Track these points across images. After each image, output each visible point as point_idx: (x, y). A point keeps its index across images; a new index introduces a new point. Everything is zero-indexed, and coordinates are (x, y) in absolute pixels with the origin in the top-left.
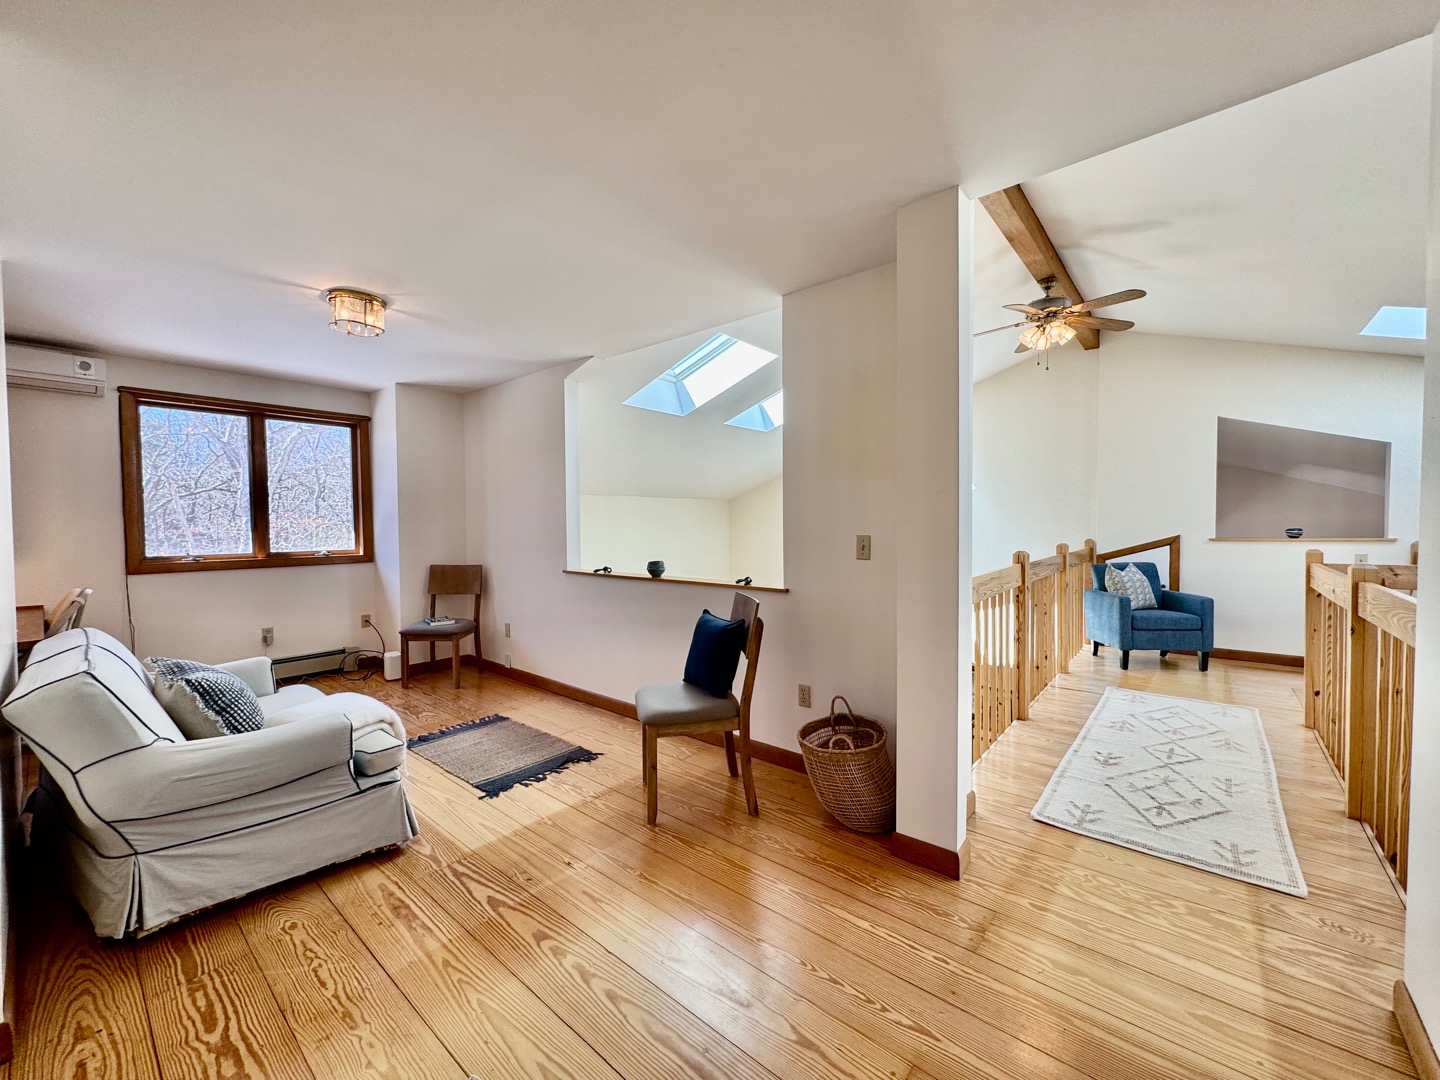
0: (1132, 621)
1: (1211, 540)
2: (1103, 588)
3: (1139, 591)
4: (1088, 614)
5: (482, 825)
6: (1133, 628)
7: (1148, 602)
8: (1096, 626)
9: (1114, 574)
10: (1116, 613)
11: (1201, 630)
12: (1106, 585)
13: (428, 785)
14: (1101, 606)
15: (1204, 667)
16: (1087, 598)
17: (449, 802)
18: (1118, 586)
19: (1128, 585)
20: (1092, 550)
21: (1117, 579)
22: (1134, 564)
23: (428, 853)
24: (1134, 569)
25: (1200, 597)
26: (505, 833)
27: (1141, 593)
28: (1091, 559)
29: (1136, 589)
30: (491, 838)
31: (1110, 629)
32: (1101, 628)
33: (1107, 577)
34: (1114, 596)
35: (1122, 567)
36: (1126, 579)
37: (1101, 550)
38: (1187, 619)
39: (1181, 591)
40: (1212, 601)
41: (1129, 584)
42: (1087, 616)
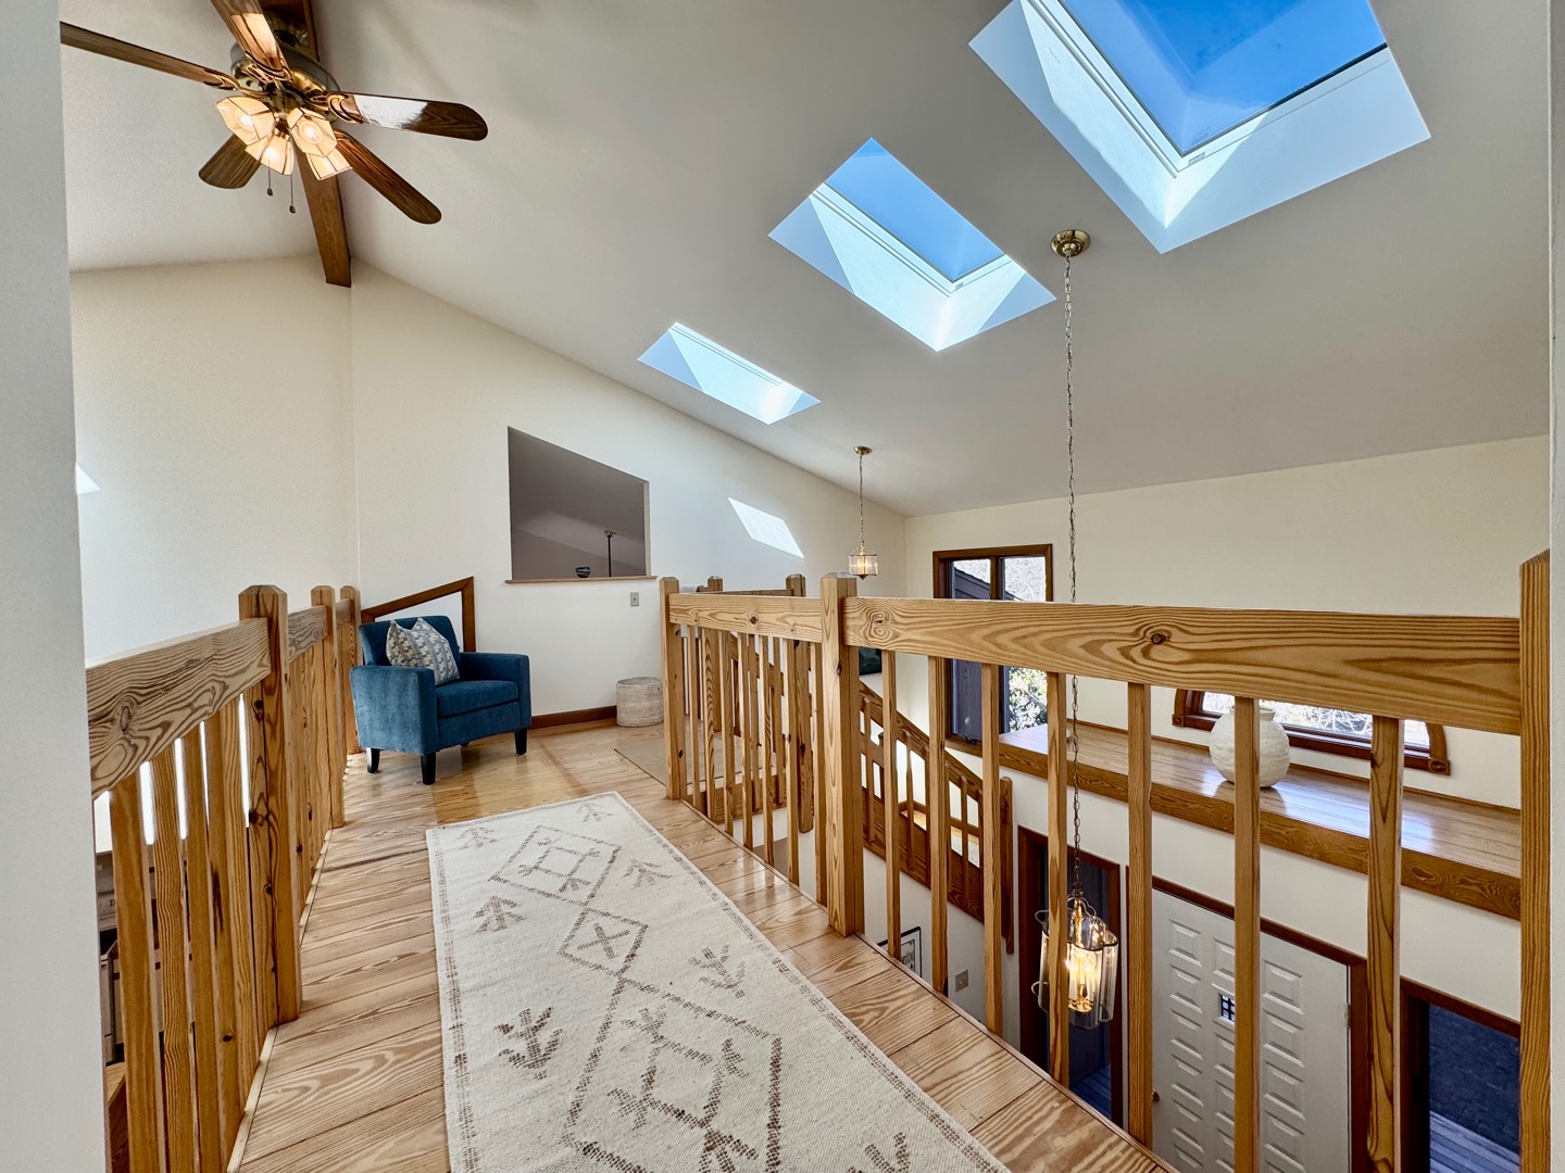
0: (438, 704)
1: (507, 582)
2: (381, 659)
3: (439, 657)
4: (361, 707)
6: (440, 717)
7: (450, 673)
8: (376, 724)
9: (402, 635)
10: (412, 698)
11: (518, 700)
12: (389, 655)
14: (385, 690)
15: (521, 749)
16: (358, 679)
18: (409, 654)
19: (423, 651)
20: (353, 604)
21: (407, 643)
22: (426, 619)
24: (426, 626)
25: (514, 656)
27: (439, 659)
28: (353, 616)
29: (435, 654)
31: (404, 725)
32: (387, 726)
33: (390, 643)
34: (408, 672)
35: (409, 624)
36: (419, 642)
37: (368, 602)
38: (504, 688)
39: (477, 651)
40: (526, 659)
41: (426, 648)
42: (357, 711)
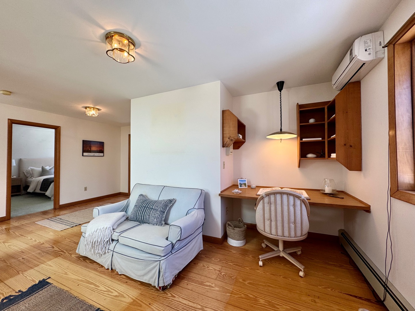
5: (52, 266)
13: (78, 280)
17: (66, 274)
23: (72, 255)
26: (43, 265)
30: (49, 263)
